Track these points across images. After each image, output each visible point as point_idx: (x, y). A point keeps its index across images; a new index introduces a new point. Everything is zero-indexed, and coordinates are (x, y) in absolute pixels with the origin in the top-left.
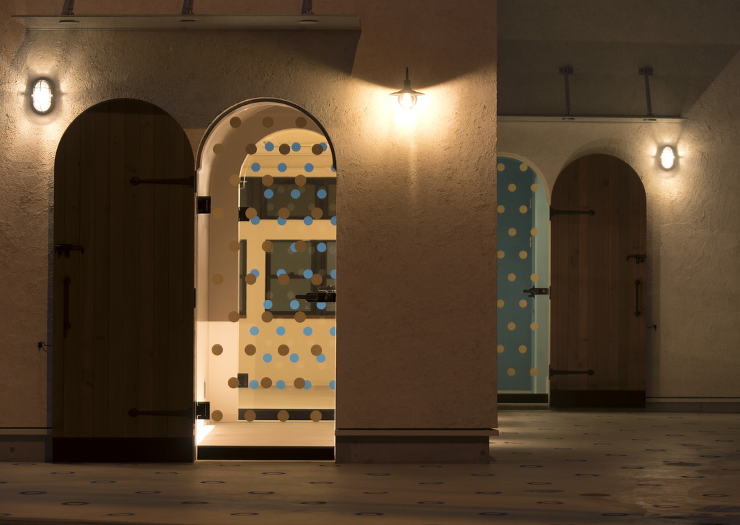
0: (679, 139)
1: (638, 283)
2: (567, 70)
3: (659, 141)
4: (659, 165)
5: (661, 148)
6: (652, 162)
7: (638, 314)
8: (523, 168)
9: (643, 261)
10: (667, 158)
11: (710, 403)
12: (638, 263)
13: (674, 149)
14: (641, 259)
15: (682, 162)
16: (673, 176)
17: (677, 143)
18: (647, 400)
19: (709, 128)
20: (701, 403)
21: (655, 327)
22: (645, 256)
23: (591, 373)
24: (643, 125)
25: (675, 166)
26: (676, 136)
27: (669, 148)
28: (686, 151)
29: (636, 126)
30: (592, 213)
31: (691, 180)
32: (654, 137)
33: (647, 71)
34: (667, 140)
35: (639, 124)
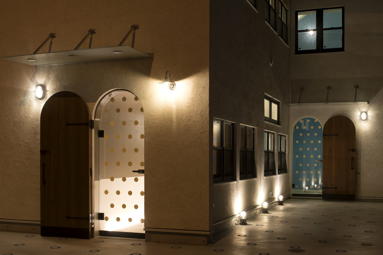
0: (368, 109)
1: (352, 158)
2: (329, 88)
3: (361, 110)
4: (361, 119)
5: (361, 113)
6: (358, 118)
7: (352, 169)
8: (316, 121)
9: (354, 151)
10: (364, 116)
11: (378, 199)
12: (352, 152)
13: (366, 113)
14: (354, 150)
15: (369, 117)
16: (366, 122)
17: (368, 111)
18: (356, 198)
19: (379, 105)
20: (375, 199)
21: (359, 173)
22: (355, 149)
23: (336, 188)
24: (356, 105)
25: (367, 119)
26: (367, 109)
27: (364, 113)
28: (371, 113)
29: (353, 106)
30: (337, 135)
31: (372, 123)
32: (359, 109)
33: (357, 87)
34: (364, 110)
35: (354, 105)
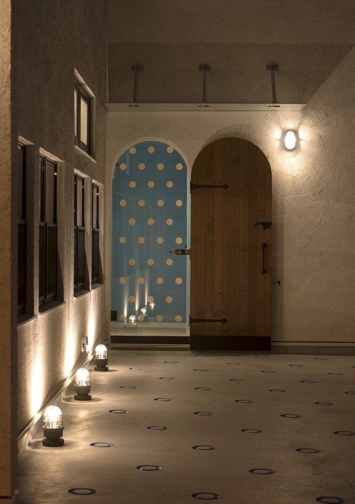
0: (300, 124)
1: (264, 245)
2: (206, 67)
3: (283, 126)
4: (284, 147)
5: (285, 132)
6: (277, 144)
7: (264, 272)
8: (170, 150)
9: (269, 227)
10: (290, 140)
11: (326, 347)
12: (264, 229)
13: (296, 132)
14: (267, 225)
15: (303, 144)
16: (295, 156)
17: (299, 128)
18: (272, 344)
19: (326, 114)
20: (318, 347)
21: (279, 282)
22: (271, 223)
23: (224, 321)
24: (270, 113)
25: (297, 148)
26: (297, 122)
27: (292, 133)
28: (307, 134)
29: (264, 113)
30: (226, 187)
31: (310, 159)
32: (278, 123)
33: (273, 67)
34: (290, 125)
35: (266, 113)
